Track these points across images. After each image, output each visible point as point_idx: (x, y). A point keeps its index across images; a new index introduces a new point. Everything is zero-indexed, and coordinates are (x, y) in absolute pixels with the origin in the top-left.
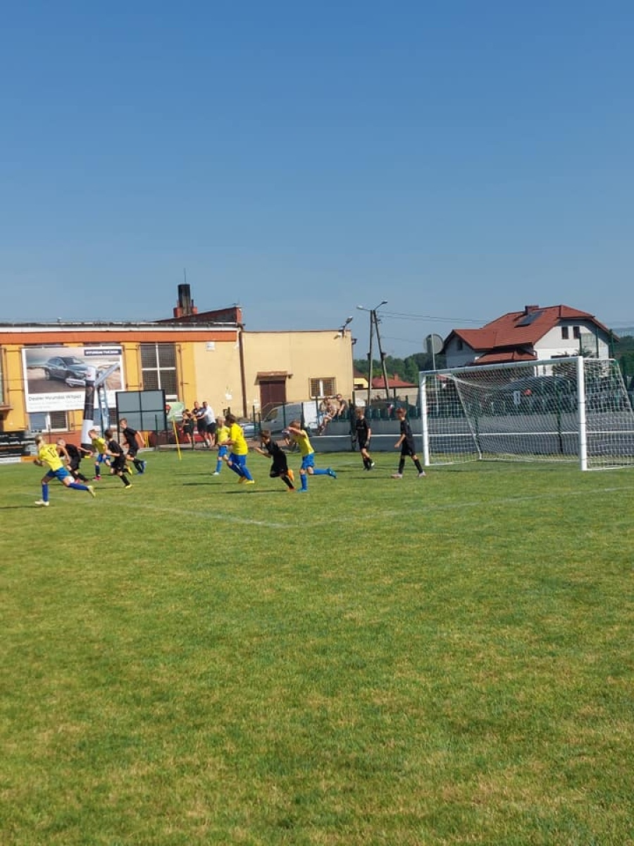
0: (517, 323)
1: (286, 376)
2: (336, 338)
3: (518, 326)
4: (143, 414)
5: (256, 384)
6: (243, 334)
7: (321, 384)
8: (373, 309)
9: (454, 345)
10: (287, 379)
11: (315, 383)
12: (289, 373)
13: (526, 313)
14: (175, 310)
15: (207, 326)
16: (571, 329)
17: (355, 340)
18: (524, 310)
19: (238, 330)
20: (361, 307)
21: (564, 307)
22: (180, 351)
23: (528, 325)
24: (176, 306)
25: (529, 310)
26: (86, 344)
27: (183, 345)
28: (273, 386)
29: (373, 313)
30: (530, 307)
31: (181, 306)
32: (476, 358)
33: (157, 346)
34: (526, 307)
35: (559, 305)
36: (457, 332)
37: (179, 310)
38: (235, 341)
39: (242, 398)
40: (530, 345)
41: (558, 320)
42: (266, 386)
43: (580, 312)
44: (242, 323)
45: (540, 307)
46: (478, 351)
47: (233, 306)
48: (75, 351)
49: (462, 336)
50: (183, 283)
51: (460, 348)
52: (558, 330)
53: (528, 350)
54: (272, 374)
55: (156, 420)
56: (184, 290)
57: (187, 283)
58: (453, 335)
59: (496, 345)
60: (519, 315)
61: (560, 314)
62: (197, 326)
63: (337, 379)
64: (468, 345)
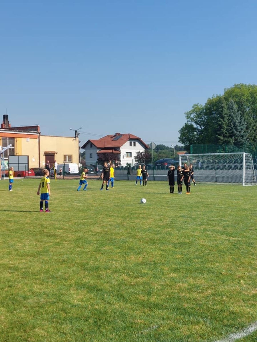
0: (113, 139)
1: (55, 153)
2: (73, 140)
3: (113, 140)
4: (19, 164)
5: (44, 156)
6: (40, 136)
7: (67, 157)
8: (76, 130)
9: (89, 146)
10: (55, 154)
11: (65, 156)
12: (56, 152)
13: (115, 136)
14: (2, 125)
15: (27, 132)
16: (133, 142)
17: (80, 141)
18: (115, 134)
19: (38, 134)
20: (71, 129)
21: (131, 134)
22: (16, 141)
23: (117, 140)
24: (2, 123)
25: (117, 134)
27: (18, 139)
28: (50, 156)
29: (76, 131)
30: (117, 133)
31: (4, 123)
32: (98, 151)
33: (8, 139)
34: (116, 133)
35: (128, 133)
36: (90, 141)
37: (3, 125)
38: (37, 139)
39: (38, 160)
40: (119, 148)
41: (129, 139)
42: (47, 156)
43: (136, 137)
44: (40, 132)
45: (121, 134)
46: (99, 148)
47: (36, 125)
49: (92, 142)
51: (91, 147)
52: (128, 142)
53: (118, 150)
54: (50, 152)
55: (25, 167)
56: (5, 117)
57: (7, 114)
58: (89, 141)
59: (106, 146)
60: (112, 136)
61: (129, 137)
62: (23, 132)
63: (73, 155)
64: (95, 145)
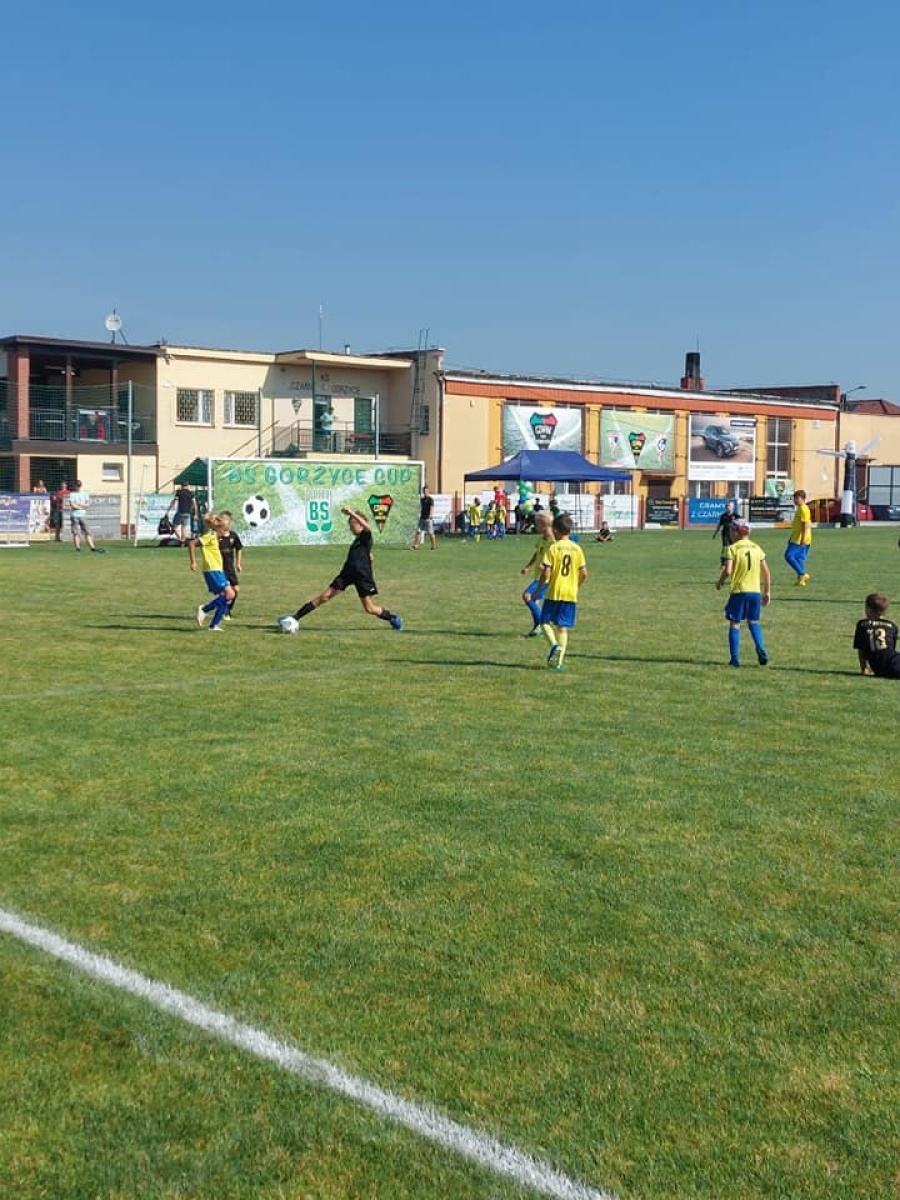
6: (841, 413)
10: (869, 463)
12: (870, 458)
15: (813, 403)
19: (837, 409)
22: (795, 427)
26: (733, 414)
27: (798, 422)
33: (778, 421)
38: (834, 420)
39: (834, 479)
47: (833, 384)
48: (723, 420)
50: (694, 351)
54: (858, 456)
56: (693, 360)
57: (698, 352)
62: (810, 403)
